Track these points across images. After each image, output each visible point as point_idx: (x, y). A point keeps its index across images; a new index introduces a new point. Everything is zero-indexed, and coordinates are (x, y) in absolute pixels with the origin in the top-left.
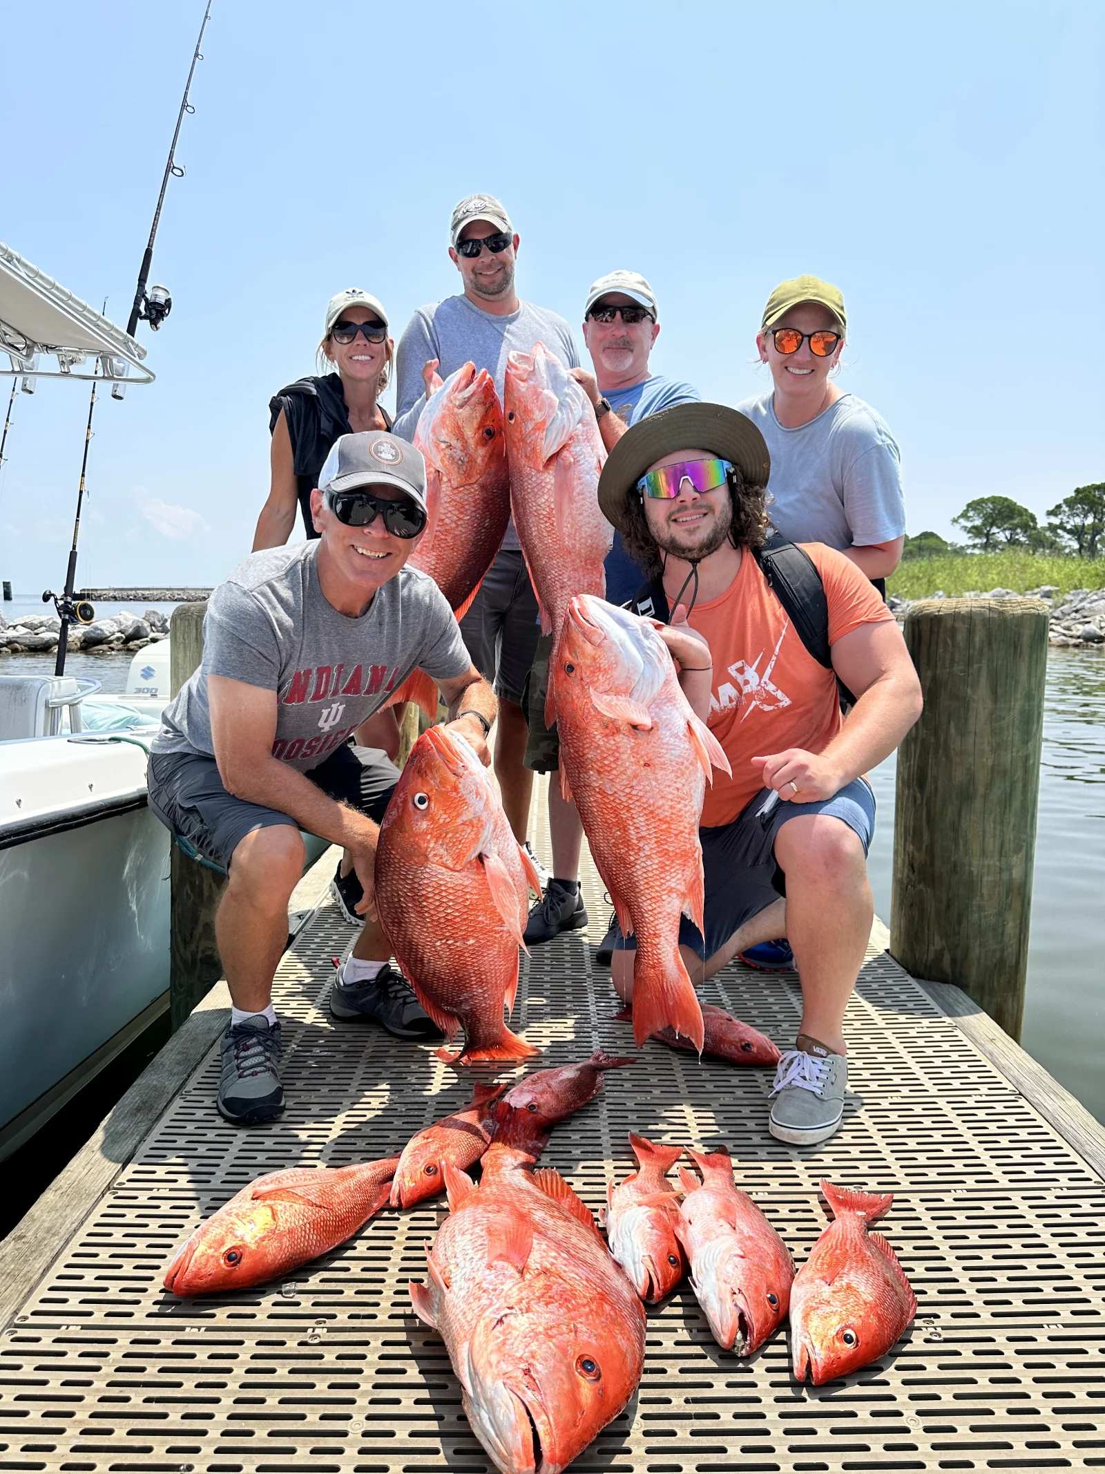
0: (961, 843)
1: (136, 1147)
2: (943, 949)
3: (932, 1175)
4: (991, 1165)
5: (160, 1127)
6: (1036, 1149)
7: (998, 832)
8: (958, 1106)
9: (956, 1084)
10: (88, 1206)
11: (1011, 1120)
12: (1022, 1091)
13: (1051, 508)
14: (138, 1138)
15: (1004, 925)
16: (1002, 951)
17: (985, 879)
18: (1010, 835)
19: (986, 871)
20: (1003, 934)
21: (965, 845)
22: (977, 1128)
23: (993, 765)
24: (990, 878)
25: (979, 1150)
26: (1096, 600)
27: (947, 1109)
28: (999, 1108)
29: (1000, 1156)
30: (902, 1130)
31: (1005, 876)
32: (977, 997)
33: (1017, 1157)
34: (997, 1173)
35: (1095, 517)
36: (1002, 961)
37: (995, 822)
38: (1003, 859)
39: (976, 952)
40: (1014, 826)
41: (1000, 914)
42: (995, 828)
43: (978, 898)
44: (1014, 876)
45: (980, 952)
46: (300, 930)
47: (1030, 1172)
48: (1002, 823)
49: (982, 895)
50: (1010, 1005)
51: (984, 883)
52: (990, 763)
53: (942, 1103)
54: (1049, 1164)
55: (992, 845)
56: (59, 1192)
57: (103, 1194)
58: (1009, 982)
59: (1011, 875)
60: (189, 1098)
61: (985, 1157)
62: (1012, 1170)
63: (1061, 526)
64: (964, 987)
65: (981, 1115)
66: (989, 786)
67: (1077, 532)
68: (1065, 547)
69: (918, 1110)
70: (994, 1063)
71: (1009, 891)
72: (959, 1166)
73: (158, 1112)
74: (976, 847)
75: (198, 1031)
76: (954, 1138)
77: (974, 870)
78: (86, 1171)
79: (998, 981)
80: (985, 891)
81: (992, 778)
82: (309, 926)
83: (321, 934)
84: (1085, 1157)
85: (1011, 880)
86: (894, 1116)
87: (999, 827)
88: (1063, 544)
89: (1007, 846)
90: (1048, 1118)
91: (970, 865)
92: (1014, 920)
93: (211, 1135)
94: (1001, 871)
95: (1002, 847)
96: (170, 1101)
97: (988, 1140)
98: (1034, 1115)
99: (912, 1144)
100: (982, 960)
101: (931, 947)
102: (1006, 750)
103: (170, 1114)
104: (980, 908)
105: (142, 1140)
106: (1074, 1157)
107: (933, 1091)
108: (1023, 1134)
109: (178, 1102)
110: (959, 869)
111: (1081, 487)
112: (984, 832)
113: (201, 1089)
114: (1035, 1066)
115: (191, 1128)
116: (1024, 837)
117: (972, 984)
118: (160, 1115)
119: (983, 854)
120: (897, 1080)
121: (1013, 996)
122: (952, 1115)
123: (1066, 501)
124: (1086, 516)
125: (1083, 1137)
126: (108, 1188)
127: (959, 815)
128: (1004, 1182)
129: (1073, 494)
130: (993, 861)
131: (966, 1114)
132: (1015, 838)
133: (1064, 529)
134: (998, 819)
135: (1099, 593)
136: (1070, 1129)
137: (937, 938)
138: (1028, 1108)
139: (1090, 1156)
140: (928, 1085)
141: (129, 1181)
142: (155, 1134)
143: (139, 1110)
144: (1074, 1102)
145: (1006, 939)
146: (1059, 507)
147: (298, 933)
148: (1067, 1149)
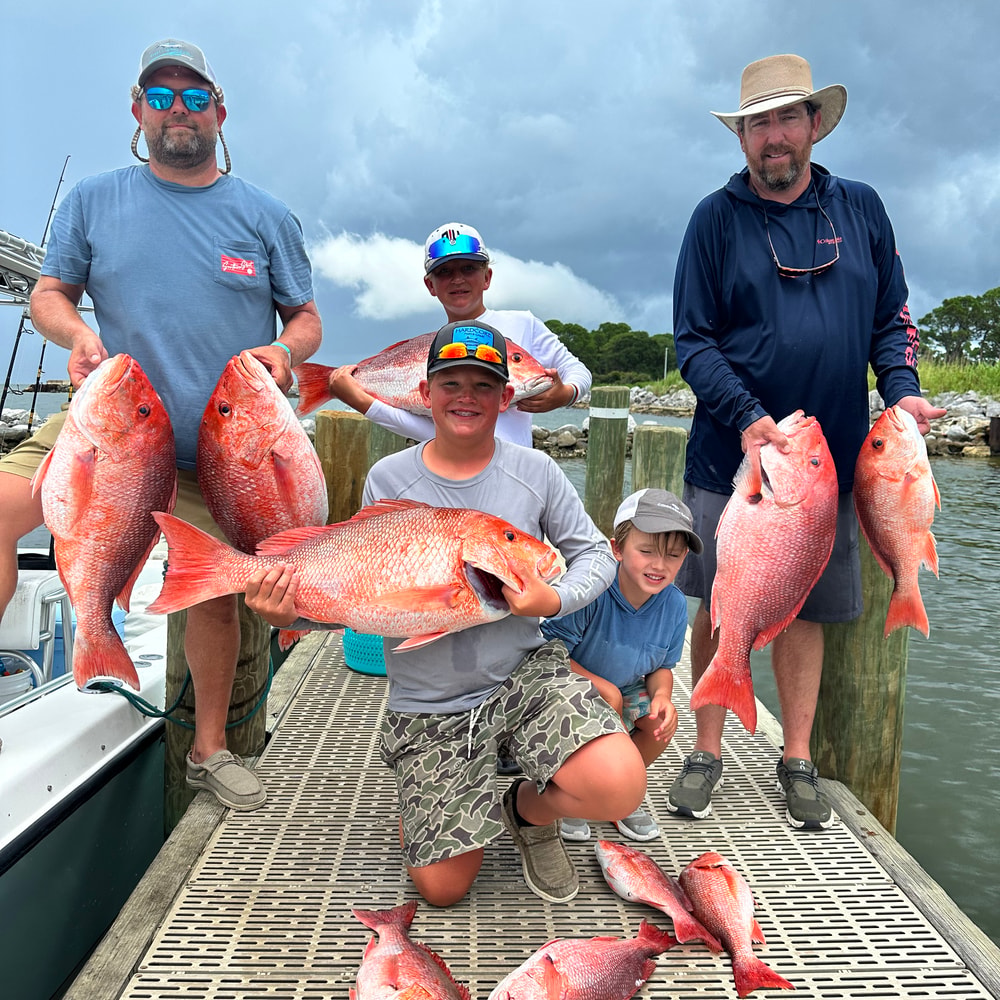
0: (845, 660)
1: (153, 934)
2: (830, 749)
3: (823, 956)
4: (871, 948)
5: (172, 915)
6: (908, 933)
7: (876, 653)
8: (843, 893)
9: (842, 874)
10: (118, 988)
11: (887, 907)
12: (897, 880)
13: (922, 317)
14: (154, 925)
15: (882, 731)
16: (880, 753)
17: (866, 691)
18: (887, 654)
19: (866, 684)
20: (880, 739)
21: (848, 663)
22: (860, 915)
23: (873, 596)
24: (871, 691)
25: (861, 934)
26: (961, 402)
27: (834, 897)
28: (878, 896)
29: (879, 940)
30: (797, 916)
31: (882, 689)
32: (858, 792)
33: (892, 940)
34: (876, 955)
35: (960, 327)
36: (879, 762)
37: (874, 643)
38: (880, 675)
39: (858, 753)
40: (890, 647)
41: (878, 721)
42: (874, 649)
43: (860, 708)
44: (890, 689)
45: (862, 755)
46: (276, 728)
47: (903, 954)
48: (880, 646)
49: (863, 705)
50: (886, 798)
51: (865, 696)
52: (870, 593)
53: (830, 891)
54: (919, 947)
55: (872, 664)
56: (92, 975)
57: (129, 977)
58: (886, 779)
59: (887, 688)
60: (194, 888)
61: (866, 941)
62: (889, 953)
63: (932, 334)
64: (847, 783)
65: (863, 902)
66: (870, 613)
67: (944, 339)
68: (934, 352)
69: (810, 897)
70: (873, 854)
71: (885, 702)
72: (845, 948)
73: (169, 901)
74: (858, 665)
75: (196, 825)
76: (839, 922)
77: (856, 684)
78: (112, 956)
79: (877, 779)
80: (865, 702)
81: (872, 607)
82: (282, 725)
83: (294, 732)
84: (949, 940)
85: (887, 692)
86: (790, 904)
87: (877, 648)
88: (933, 349)
89: (883, 664)
90: (918, 904)
91: (853, 680)
92: (890, 727)
93: (216, 921)
94: (879, 684)
95: (880, 665)
96: (178, 891)
97: (869, 926)
98: (907, 903)
99: (805, 928)
100: (863, 761)
101: (820, 749)
102: (884, 584)
103: (178, 904)
104: (862, 717)
105: (158, 927)
106: (940, 941)
107: (823, 880)
108: (897, 919)
109: (185, 892)
110: (844, 684)
111: (949, 299)
112: (865, 652)
113: (203, 879)
114: (906, 857)
115: (198, 915)
116: (898, 656)
117: (854, 781)
118: (171, 905)
119: (864, 670)
120: (792, 870)
121: (889, 791)
122: (838, 903)
123: (934, 311)
124: (953, 326)
125: (947, 922)
126: (134, 971)
127: (844, 638)
128: (882, 963)
129: (942, 305)
130: (872, 677)
131: (850, 901)
132: (891, 657)
133: (934, 336)
134: (877, 643)
135: (965, 396)
136: (936, 915)
137: (825, 741)
138: (902, 896)
139: (953, 939)
140: (818, 874)
141: (150, 964)
142: (168, 923)
143: (152, 898)
144: (939, 891)
145: (883, 743)
146: (929, 316)
147: (274, 731)
148: (934, 934)
